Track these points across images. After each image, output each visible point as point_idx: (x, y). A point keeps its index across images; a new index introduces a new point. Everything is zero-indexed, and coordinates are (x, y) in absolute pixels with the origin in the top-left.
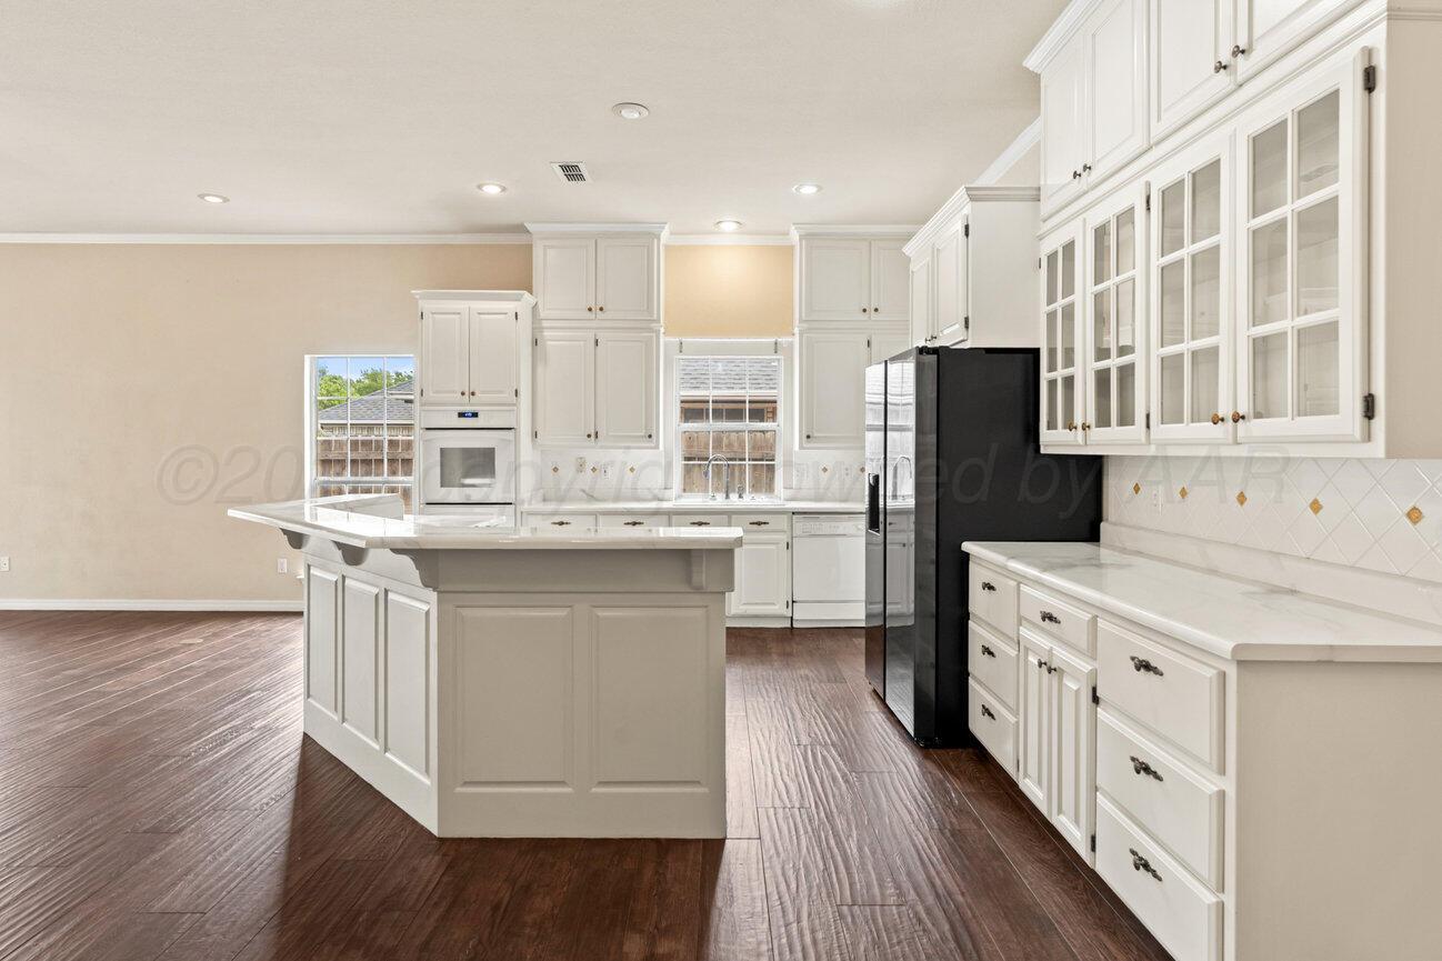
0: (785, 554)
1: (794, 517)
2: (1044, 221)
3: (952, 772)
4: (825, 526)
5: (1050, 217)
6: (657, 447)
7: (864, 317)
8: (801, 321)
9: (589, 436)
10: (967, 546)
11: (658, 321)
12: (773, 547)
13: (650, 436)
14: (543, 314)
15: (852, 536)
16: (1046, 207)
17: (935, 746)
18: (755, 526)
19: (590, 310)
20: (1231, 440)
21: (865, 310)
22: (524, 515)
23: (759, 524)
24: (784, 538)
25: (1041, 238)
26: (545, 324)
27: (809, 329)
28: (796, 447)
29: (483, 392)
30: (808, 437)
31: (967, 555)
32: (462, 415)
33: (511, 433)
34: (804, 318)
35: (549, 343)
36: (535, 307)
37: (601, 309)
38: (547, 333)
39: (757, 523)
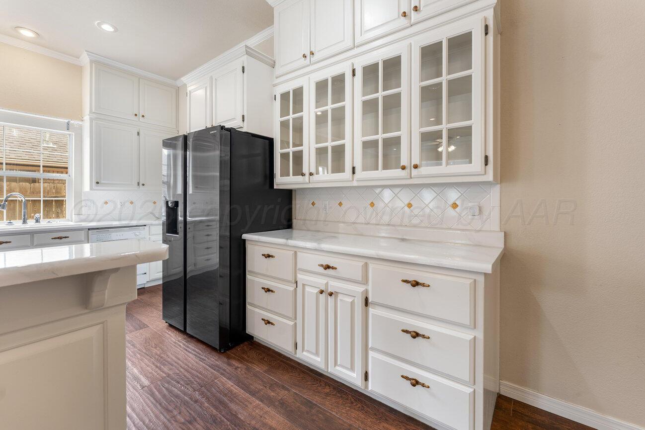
1: (90, 231)
2: (277, 78)
3: (247, 361)
4: (114, 235)
5: (280, 76)
7: (135, 118)
8: (91, 112)
10: (245, 236)
16: (279, 70)
17: (230, 348)
20: (409, 177)
21: (136, 115)
23: (60, 238)
25: (275, 86)
27: (97, 118)
28: (87, 187)
30: (98, 183)
31: (244, 240)
34: (94, 111)
39: (58, 238)
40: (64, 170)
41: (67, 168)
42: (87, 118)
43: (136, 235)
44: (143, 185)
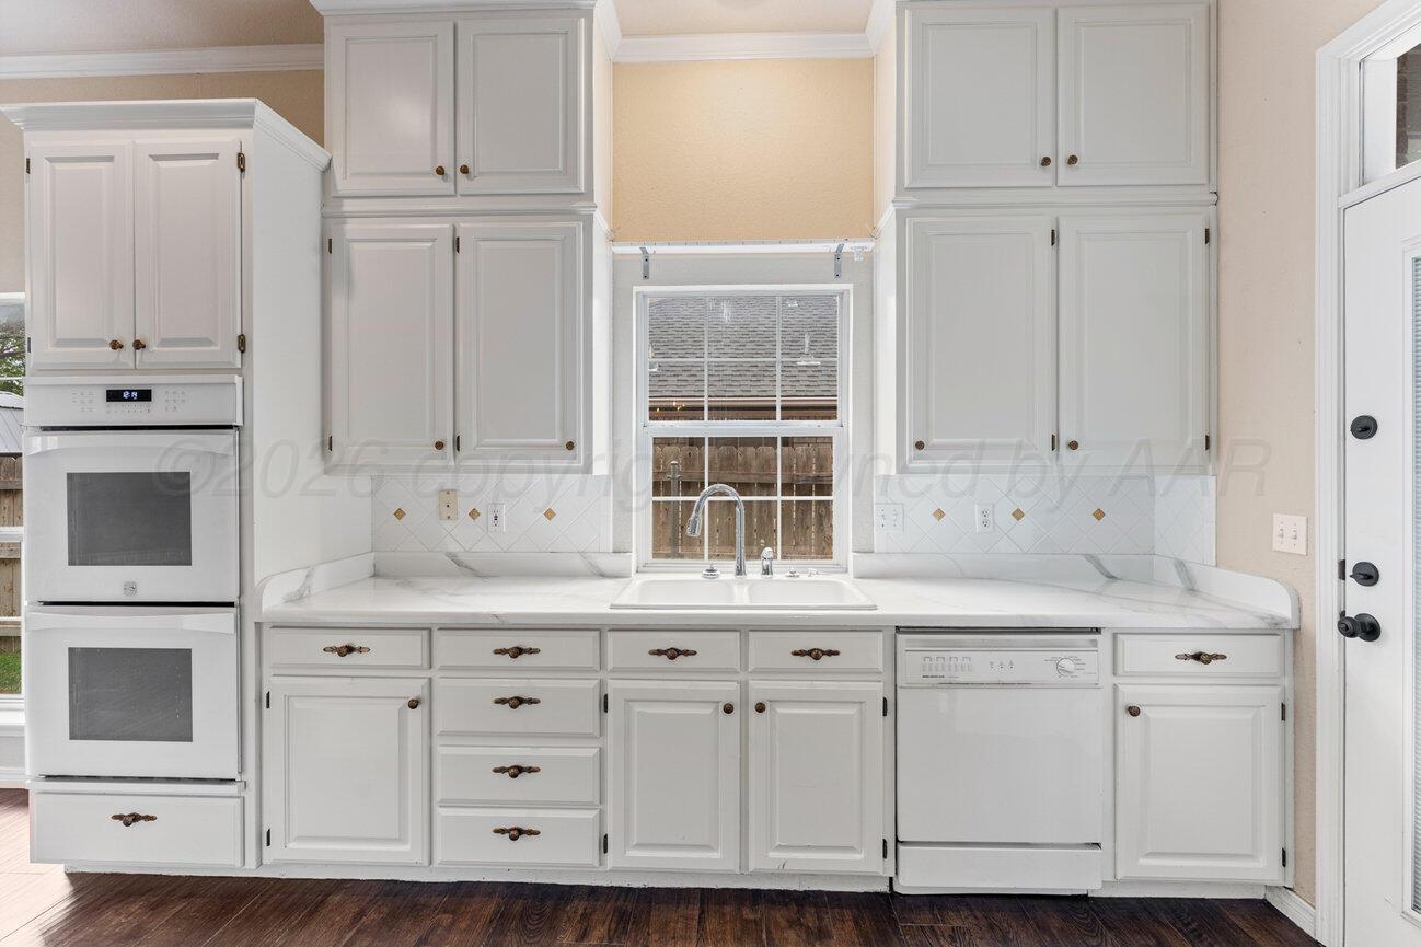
0: (880, 724)
1: (901, 637)
4: (980, 662)
6: (588, 469)
7: (1044, 177)
8: (901, 190)
9: (439, 445)
11: (588, 195)
12: (852, 711)
13: (570, 446)
14: (342, 184)
15: (1043, 686)
18: (807, 661)
19: (440, 171)
21: (1046, 162)
22: (266, 630)
23: (815, 654)
24: (878, 690)
26: (349, 206)
27: (918, 207)
28: (886, 466)
29: (165, 342)
30: (920, 445)
32: (114, 396)
33: (229, 437)
34: (907, 183)
35: (355, 246)
36: (327, 170)
37: (465, 170)
38: (352, 228)
39: (809, 653)
40: (829, 411)
41: (835, 408)
42: (887, 220)
43: (1061, 670)
44: (1074, 445)
